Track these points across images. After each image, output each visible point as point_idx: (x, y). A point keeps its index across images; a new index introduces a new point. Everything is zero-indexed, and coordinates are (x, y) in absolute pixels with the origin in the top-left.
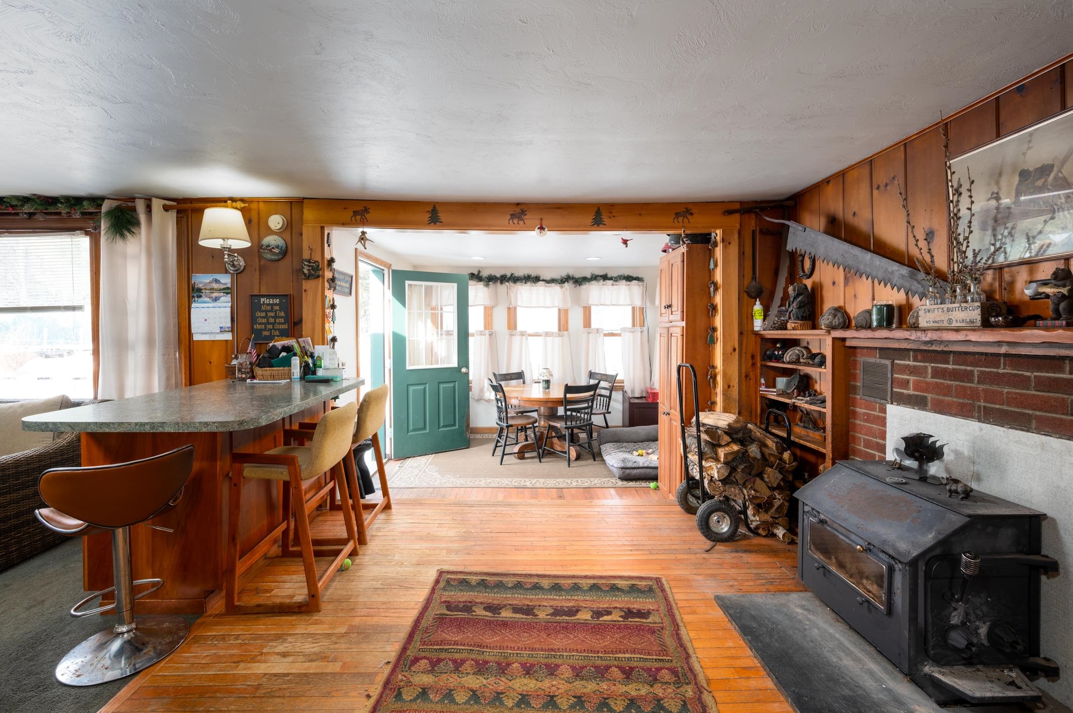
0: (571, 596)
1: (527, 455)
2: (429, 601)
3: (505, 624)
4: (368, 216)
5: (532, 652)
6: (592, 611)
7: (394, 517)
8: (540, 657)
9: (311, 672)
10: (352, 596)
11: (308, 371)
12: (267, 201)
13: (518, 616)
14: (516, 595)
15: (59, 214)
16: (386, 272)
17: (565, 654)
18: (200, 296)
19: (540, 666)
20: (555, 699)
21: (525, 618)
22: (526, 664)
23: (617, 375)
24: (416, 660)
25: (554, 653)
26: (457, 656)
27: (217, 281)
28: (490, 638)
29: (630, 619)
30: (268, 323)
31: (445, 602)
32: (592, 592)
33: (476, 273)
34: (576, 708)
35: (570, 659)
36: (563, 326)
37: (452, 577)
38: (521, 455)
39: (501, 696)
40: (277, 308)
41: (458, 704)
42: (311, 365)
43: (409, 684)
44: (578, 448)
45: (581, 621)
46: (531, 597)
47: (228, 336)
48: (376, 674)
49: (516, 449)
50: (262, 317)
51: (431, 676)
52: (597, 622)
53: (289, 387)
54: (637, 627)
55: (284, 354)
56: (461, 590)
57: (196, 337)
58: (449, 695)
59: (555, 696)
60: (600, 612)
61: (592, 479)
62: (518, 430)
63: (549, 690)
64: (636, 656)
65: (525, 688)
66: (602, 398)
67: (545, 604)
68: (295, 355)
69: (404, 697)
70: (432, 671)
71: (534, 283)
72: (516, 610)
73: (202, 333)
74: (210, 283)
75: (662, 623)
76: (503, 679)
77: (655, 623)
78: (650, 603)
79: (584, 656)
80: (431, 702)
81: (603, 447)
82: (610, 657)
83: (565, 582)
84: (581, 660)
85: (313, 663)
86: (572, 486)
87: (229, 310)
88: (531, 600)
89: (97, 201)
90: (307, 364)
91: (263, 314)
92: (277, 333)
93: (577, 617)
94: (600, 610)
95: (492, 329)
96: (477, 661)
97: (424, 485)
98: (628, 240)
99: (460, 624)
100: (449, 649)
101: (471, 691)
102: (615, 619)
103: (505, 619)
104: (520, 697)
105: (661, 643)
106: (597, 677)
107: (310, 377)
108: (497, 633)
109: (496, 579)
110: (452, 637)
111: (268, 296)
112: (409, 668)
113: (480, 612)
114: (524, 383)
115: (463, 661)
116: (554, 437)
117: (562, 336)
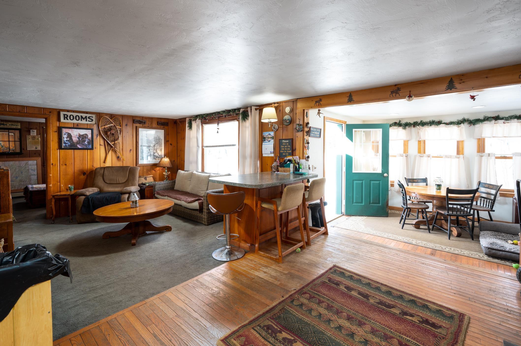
0: (394, 300)
1: (421, 227)
2: (323, 275)
3: (351, 297)
4: (321, 103)
5: (356, 313)
6: (402, 311)
7: (328, 238)
8: (359, 317)
9: (270, 281)
10: (295, 262)
11: (297, 169)
12: (286, 102)
13: (359, 296)
14: (364, 288)
15: (231, 115)
16: (344, 125)
17: (372, 321)
18: (265, 140)
19: (356, 320)
20: (354, 335)
21: (362, 299)
22: (350, 316)
23: (501, 186)
24: (305, 293)
25: (367, 318)
26: (322, 299)
27: (270, 134)
28: (339, 299)
29: (424, 324)
30: (285, 150)
31: (329, 278)
32: (409, 303)
33: (398, 122)
34: (362, 343)
35: (374, 324)
36: (460, 151)
37: (338, 269)
38: (417, 226)
39: (331, 321)
40: (288, 144)
41: (311, 315)
42: (298, 168)
43: (298, 299)
44: (460, 229)
45: (392, 312)
46: (372, 291)
47: (272, 155)
48: (289, 291)
49: (414, 222)
50: (283, 148)
51: (307, 301)
52: (402, 317)
53: (289, 175)
54: (425, 330)
55: (288, 162)
56: (339, 276)
57: (264, 155)
58: (310, 310)
59: (355, 334)
60: (407, 313)
61: (463, 250)
62: (419, 212)
63: (354, 330)
64: (414, 341)
65: (343, 324)
66: (488, 201)
67: (377, 297)
68: (292, 163)
69: (294, 303)
70: (309, 300)
71: (437, 125)
72: (360, 293)
73: (265, 154)
74: (268, 135)
75: (445, 336)
76: (336, 316)
77: (441, 334)
78: (445, 323)
79: (382, 327)
80: (302, 309)
81: (482, 233)
82: (397, 334)
83: (396, 292)
84: (380, 327)
85: (272, 279)
86: (445, 250)
87: (273, 145)
88: (370, 293)
89: (239, 109)
90: (296, 167)
91: (283, 147)
92: (288, 154)
93: (391, 310)
94: (408, 312)
95: (407, 153)
96: (328, 305)
97: (354, 229)
98: (475, 96)
99: (330, 288)
100: (320, 295)
101: (319, 313)
102: (414, 320)
103: (352, 295)
104: (339, 326)
105: (436, 344)
106: (383, 338)
107: (297, 172)
108: (344, 298)
109: (359, 277)
110: (324, 291)
111: (285, 139)
112: (301, 295)
113: (342, 287)
114: (427, 185)
115: (323, 302)
116: (443, 220)
117: (458, 158)
